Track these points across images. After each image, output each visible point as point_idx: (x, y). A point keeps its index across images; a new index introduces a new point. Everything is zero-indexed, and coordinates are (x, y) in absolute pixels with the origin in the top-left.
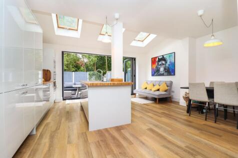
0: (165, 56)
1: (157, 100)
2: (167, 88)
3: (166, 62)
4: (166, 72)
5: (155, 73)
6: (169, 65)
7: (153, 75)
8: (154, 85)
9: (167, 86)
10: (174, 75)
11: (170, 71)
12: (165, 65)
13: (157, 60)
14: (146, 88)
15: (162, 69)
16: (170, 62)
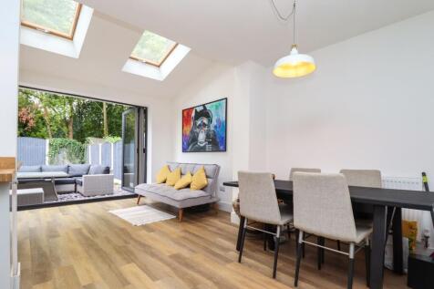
0: (208, 107)
1: (181, 213)
2: (205, 182)
3: (210, 121)
4: (209, 143)
5: (189, 145)
6: (216, 127)
7: (184, 150)
8: (181, 174)
9: (207, 177)
10: (225, 150)
11: (218, 142)
12: (209, 127)
13: (193, 114)
14: (165, 182)
15: (202, 137)
16: (218, 121)
